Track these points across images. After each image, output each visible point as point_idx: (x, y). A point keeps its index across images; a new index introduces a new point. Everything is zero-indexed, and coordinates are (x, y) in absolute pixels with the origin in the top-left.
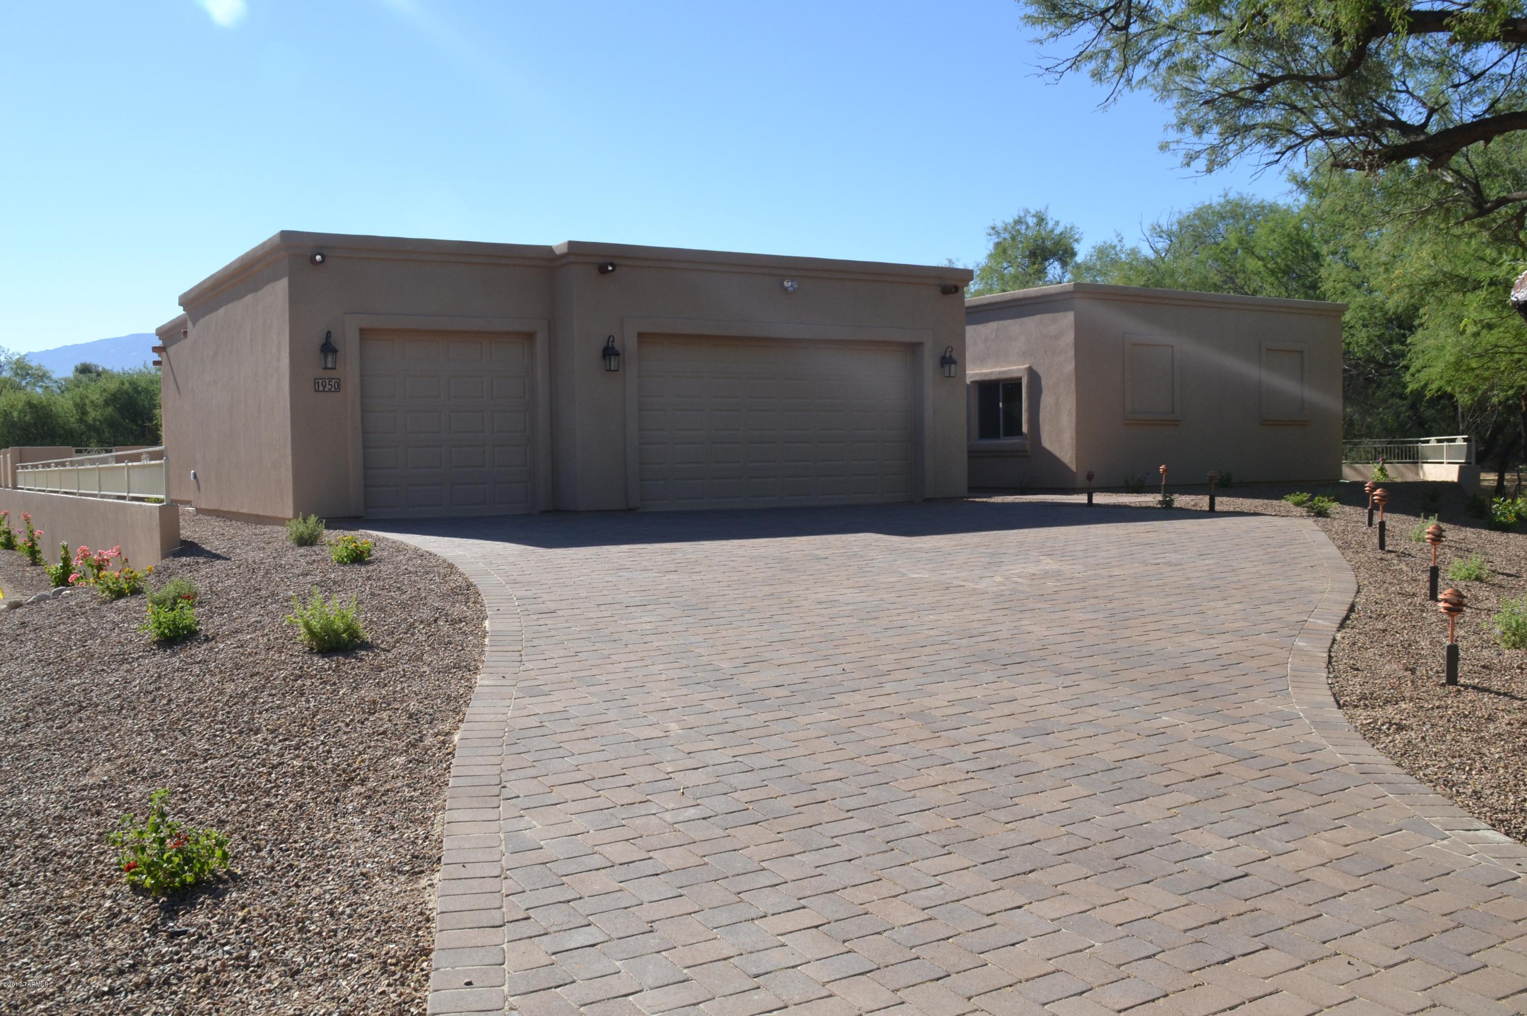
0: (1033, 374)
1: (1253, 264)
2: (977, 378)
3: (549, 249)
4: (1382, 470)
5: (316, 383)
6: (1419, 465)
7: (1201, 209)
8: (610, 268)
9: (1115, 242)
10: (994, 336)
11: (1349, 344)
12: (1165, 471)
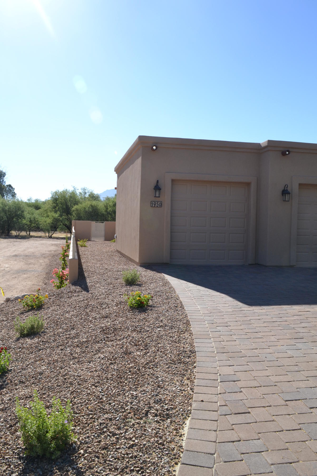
3: (259, 145)
5: (151, 203)
8: (287, 153)
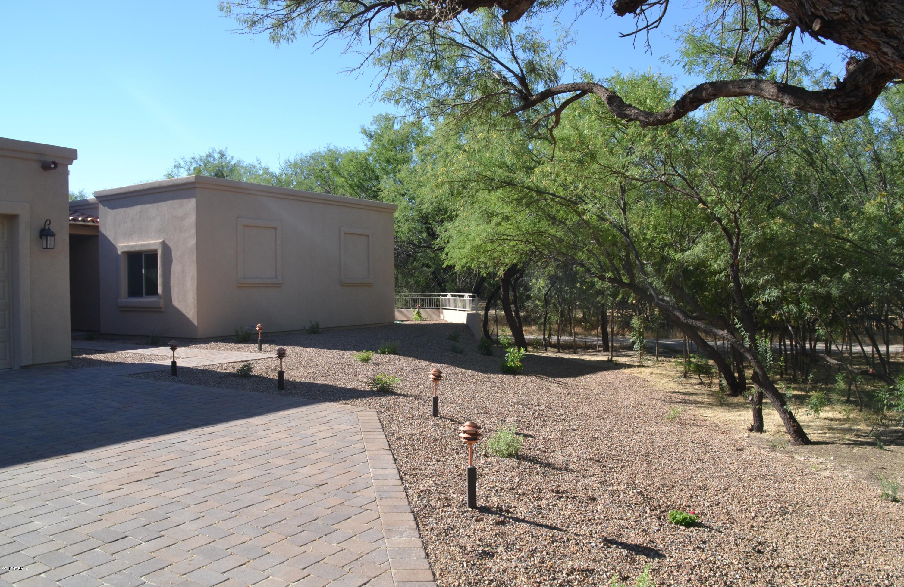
0: (165, 246)
1: (339, 181)
2: (126, 250)
4: (418, 313)
6: (441, 310)
7: (314, 154)
9: (256, 163)
10: (138, 217)
11: (397, 232)
12: (260, 328)
